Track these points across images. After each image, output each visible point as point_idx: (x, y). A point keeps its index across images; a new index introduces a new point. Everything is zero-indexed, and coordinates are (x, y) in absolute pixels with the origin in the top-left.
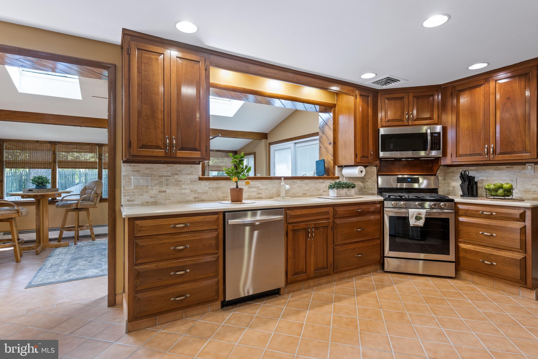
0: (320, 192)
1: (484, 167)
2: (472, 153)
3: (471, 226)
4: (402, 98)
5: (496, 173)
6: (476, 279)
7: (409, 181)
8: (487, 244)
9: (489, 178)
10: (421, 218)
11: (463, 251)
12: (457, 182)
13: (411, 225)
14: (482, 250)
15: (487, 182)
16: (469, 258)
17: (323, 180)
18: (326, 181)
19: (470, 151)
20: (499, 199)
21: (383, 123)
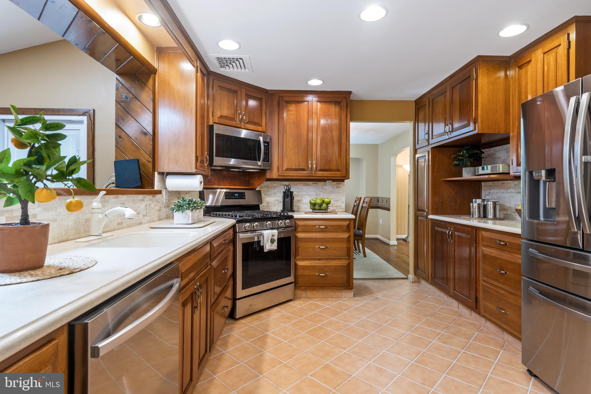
0: (139, 218)
1: (296, 183)
2: (297, 168)
3: (308, 242)
4: (235, 92)
5: (305, 188)
6: (309, 293)
7: (236, 196)
8: (322, 257)
9: (299, 193)
10: (274, 240)
11: (301, 268)
12: (272, 197)
13: (265, 251)
14: (317, 263)
15: (298, 197)
16: (307, 274)
17: (143, 196)
18: (146, 197)
19: (295, 166)
20: (320, 212)
21: (215, 119)
